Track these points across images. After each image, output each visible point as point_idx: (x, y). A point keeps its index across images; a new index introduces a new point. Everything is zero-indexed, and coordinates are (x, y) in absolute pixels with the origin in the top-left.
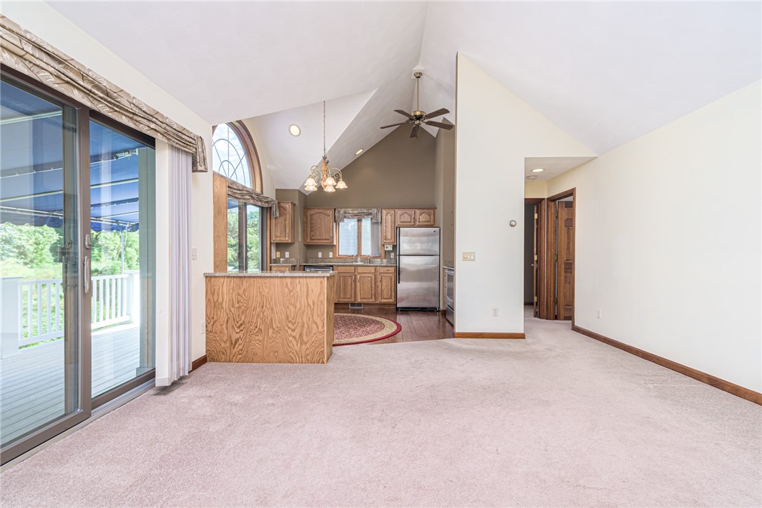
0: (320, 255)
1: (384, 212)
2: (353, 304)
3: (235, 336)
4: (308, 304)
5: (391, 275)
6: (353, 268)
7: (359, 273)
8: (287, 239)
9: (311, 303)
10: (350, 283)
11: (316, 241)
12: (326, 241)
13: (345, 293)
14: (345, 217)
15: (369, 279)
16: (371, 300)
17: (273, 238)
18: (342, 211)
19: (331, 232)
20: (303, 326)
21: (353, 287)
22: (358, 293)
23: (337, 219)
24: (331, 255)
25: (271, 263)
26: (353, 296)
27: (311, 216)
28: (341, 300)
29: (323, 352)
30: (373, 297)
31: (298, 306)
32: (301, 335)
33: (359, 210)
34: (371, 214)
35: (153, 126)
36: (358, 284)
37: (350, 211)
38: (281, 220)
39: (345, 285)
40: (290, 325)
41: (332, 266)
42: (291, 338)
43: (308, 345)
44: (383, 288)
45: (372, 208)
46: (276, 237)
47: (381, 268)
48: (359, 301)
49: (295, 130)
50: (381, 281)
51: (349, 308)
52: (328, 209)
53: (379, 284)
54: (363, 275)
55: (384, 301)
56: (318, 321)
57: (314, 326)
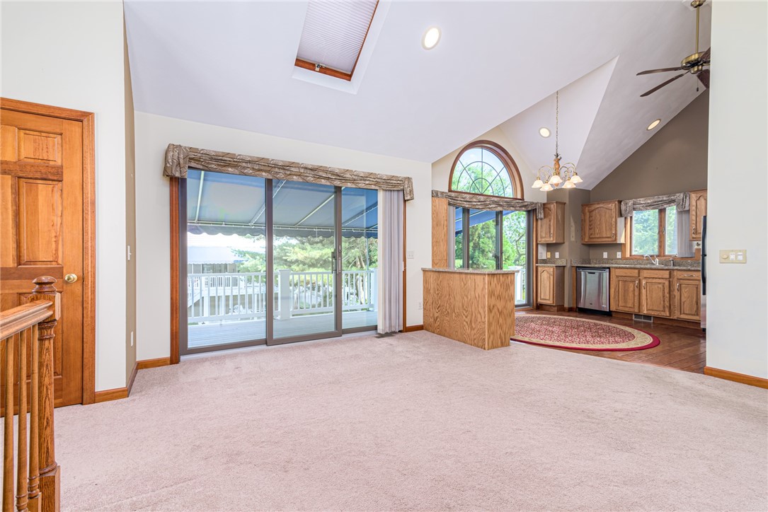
0: (605, 255)
1: (693, 196)
2: (638, 315)
3: (436, 315)
4: (476, 297)
5: (697, 282)
6: (637, 271)
7: (645, 278)
8: (552, 239)
9: (477, 296)
10: (631, 289)
11: (597, 240)
12: (607, 239)
13: (625, 301)
14: (634, 209)
15: (660, 286)
16: (663, 314)
17: (539, 239)
18: (630, 203)
19: (613, 229)
20: (472, 315)
21: (637, 293)
22: (644, 302)
23: (623, 212)
24: (619, 255)
25: (537, 263)
26: (637, 305)
27: (590, 212)
28: (621, 308)
29: (484, 339)
30: (667, 310)
31: (469, 298)
32: (471, 321)
33: (656, 199)
34: (673, 201)
35: (367, 182)
36: (644, 291)
37: (642, 201)
38: (546, 221)
39: (626, 291)
40: (464, 312)
41: (609, 268)
42: (465, 323)
43: (476, 330)
44: (683, 299)
45: (674, 193)
46: (541, 238)
47: (679, 272)
48: (645, 312)
49: (544, 132)
50: (680, 290)
51: (632, 320)
52: (610, 203)
53: (676, 293)
54: (650, 280)
55: (683, 316)
56: (481, 311)
57: (479, 316)
